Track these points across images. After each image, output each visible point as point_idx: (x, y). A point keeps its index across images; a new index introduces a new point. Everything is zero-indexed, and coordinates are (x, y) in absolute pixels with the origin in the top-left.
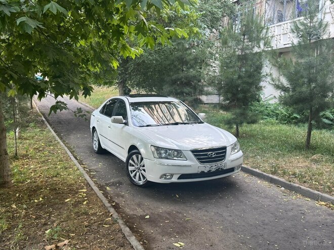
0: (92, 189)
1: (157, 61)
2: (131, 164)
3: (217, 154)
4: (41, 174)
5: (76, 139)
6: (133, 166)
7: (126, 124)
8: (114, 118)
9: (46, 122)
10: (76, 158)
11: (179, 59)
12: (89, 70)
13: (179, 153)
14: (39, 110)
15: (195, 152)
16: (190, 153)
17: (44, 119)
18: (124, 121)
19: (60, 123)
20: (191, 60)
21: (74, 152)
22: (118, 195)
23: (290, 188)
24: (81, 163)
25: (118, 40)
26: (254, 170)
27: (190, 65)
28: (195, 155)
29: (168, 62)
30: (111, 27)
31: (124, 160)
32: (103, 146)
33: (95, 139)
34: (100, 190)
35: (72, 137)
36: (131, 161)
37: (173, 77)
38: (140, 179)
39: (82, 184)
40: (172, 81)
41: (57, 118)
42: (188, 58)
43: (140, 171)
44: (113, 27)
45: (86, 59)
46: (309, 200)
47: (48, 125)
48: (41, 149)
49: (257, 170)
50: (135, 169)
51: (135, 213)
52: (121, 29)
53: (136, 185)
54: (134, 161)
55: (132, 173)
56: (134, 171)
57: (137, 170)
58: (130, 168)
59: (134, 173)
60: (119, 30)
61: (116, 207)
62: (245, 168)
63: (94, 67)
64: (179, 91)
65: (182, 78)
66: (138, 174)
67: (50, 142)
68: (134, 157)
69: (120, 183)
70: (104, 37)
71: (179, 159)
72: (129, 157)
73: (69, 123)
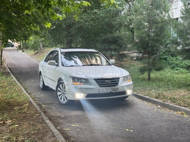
0: (32, 104)
1: (91, 26)
2: (59, 90)
3: (112, 82)
4: (2, 97)
5: (30, 83)
6: (60, 92)
7: (57, 65)
8: (50, 62)
9: (11, 73)
10: (27, 92)
11: (107, 24)
12: (31, 29)
13: (86, 81)
14: (7, 66)
15: (97, 80)
16: (94, 80)
17: (10, 71)
18: (56, 64)
19: (21, 74)
20: (116, 24)
21: (27, 89)
22: (48, 108)
23: (164, 106)
24: (30, 94)
25: (48, 9)
26: (145, 97)
27: (116, 28)
28: (97, 82)
29: (100, 27)
30: (43, 2)
31: (55, 89)
32: (46, 84)
33: (41, 80)
34: (38, 106)
35: (28, 81)
36: (59, 89)
37: (103, 38)
38: (64, 100)
39: (27, 102)
40: (102, 40)
41: (20, 71)
42: (114, 23)
43: (64, 94)
44: (45, 2)
45: (29, 22)
46: (172, 111)
47: (12, 75)
48: (4, 87)
49: (147, 97)
50: (61, 94)
51: (56, 115)
52: (49, 3)
53: (62, 104)
54: (60, 89)
55: (59, 96)
56: (61, 95)
57: (62, 94)
58: (59, 93)
59: (61, 96)
60: (48, 4)
61: (45, 112)
62: (140, 96)
63: (35, 27)
64: (107, 48)
65: (109, 38)
66: (63, 97)
67: (11, 84)
68: (61, 86)
69: (52, 103)
70: (39, 8)
71: (86, 84)
72: (58, 86)
73: (28, 74)
